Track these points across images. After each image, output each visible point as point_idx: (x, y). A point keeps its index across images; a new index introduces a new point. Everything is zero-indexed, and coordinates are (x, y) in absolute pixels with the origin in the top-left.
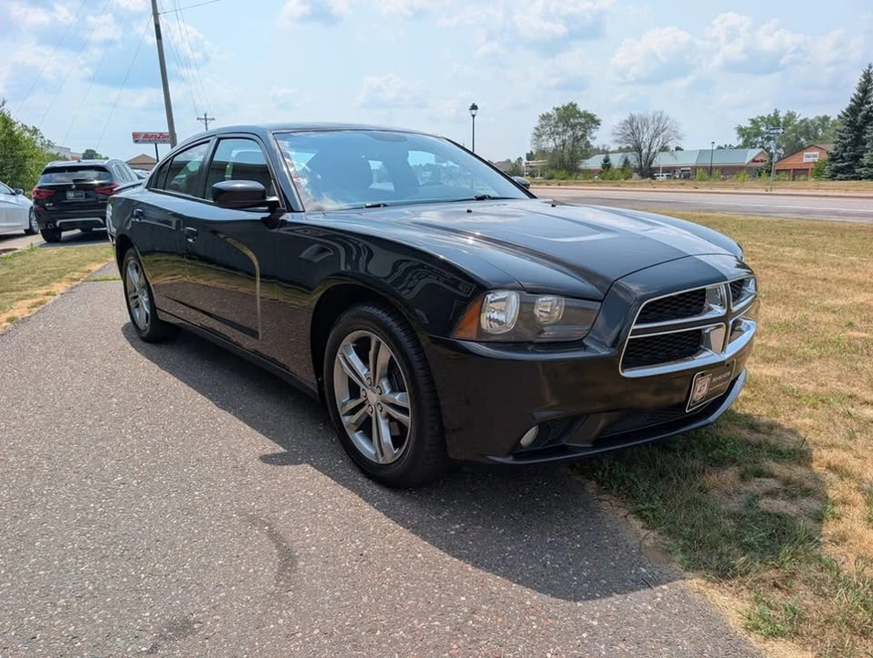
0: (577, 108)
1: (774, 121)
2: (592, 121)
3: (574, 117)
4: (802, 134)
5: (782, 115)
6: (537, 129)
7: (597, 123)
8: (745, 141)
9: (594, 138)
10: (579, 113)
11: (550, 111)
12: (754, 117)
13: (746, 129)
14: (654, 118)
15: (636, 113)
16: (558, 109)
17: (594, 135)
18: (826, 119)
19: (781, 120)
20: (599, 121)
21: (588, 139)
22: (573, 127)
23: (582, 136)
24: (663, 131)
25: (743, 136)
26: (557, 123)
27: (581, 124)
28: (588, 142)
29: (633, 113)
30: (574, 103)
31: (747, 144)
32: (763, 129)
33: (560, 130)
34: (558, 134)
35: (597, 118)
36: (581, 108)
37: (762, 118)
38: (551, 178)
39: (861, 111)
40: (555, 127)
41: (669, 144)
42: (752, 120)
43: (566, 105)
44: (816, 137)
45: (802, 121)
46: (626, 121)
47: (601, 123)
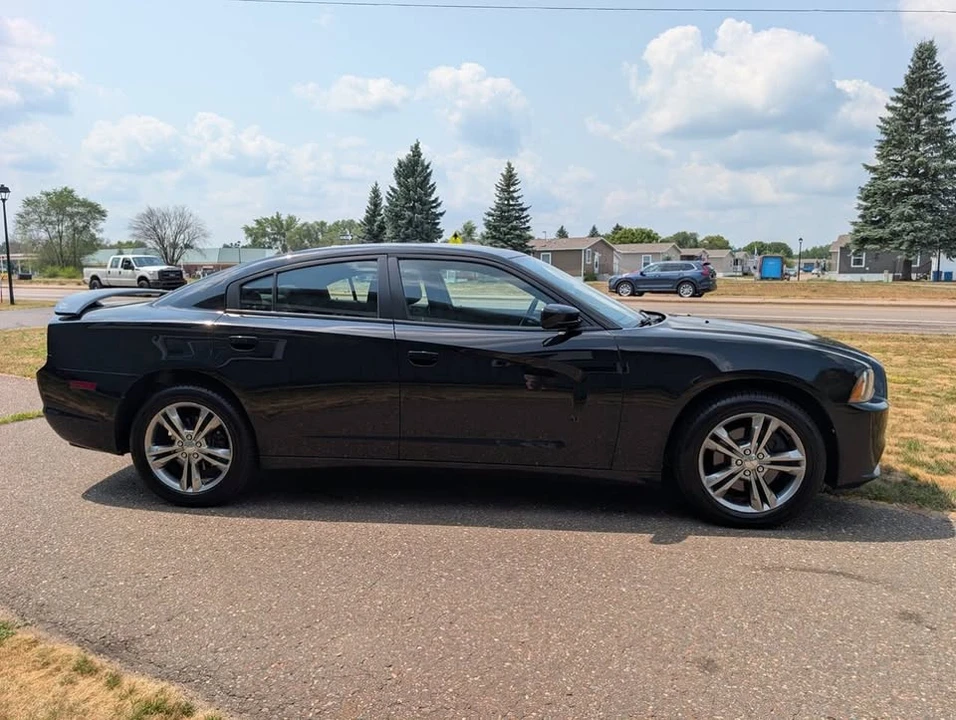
0: (75, 194)
1: (276, 222)
2: (95, 211)
3: (71, 204)
4: (305, 237)
5: (284, 217)
6: (21, 216)
7: (103, 214)
8: (254, 241)
9: (101, 231)
10: (78, 201)
11: (36, 194)
12: (259, 218)
13: (253, 228)
14: (175, 213)
15: (154, 206)
16: (48, 195)
17: (100, 227)
18: (323, 224)
19: (284, 222)
20: (103, 212)
21: (93, 231)
22: (71, 216)
23: (85, 227)
24: (187, 228)
25: (251, 236)
26: (48, 210)
27: (82, 214)
28: (93, 236)
29: (151, 206)
30: (70, 188)
31: (256, 244)
32: (269, 230)
33: (54, 219)
34: (50, 223)
35: (103, 208)
36: (80, 194)
37: (266, 219)
38: (54, 275)
39: (375, 221)
40: (46, 214)
41: (196, 241)
42: (257, 221)
43: (59, 189)
44: (317, 240)
45: (304, 225)
46: (144, 215)
47: (107, 214)
